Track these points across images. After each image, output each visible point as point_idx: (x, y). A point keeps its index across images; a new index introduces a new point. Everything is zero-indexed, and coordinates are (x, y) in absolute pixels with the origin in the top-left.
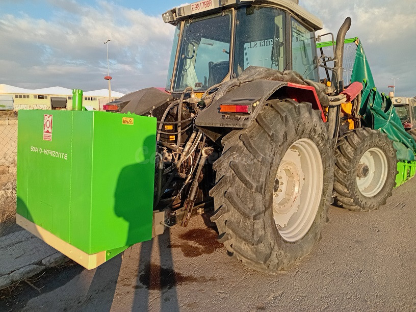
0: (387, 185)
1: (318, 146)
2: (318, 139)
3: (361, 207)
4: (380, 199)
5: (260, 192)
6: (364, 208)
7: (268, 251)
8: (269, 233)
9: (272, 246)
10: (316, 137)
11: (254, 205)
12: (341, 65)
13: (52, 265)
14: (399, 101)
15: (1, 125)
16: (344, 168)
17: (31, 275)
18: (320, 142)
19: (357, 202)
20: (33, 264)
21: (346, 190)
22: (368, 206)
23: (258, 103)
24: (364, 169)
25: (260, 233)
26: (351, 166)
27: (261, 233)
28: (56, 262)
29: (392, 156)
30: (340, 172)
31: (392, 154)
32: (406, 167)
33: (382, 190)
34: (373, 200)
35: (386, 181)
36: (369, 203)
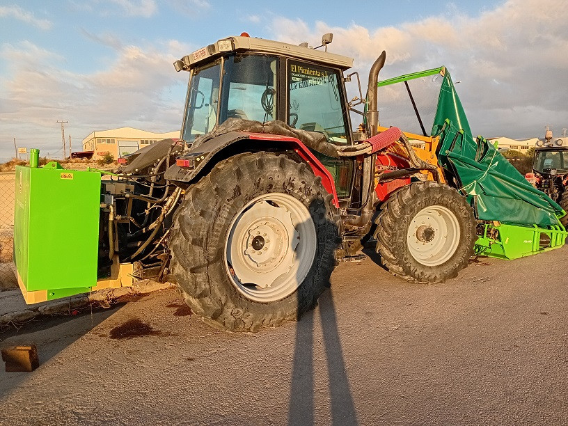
0: (459, 252)
1: (302, 202)
2: (300, 194)
3: (414, 277)
4: (446, 270)
5: (200, 245)
6: (419, 279)
7: (217, 307)
8: (216, 287)
9: (223, 303)
10: (296, 191)
11: (194, 259)
12: (376, 108)
13: (47, 313)
14: (559, 143)
15: (0, 181)
16: (388, 229)
17: (23, 318)
18: (305, 197)
19: (407, 272)
20: (29, 309)
21: (392, 256)
22: (426, 277)
23: (202, 157)
24: (425, 231)
25: (203, 287)
26: (397, 227)
27: (205, 286)
28: (50, 310)
29: (465, 216)
30: (385, 233)
31: (465, 214)
32: (536, 233)
33: (451, 259)
34: (434, 270)
35: (458, 248)
36: (427, 273)
